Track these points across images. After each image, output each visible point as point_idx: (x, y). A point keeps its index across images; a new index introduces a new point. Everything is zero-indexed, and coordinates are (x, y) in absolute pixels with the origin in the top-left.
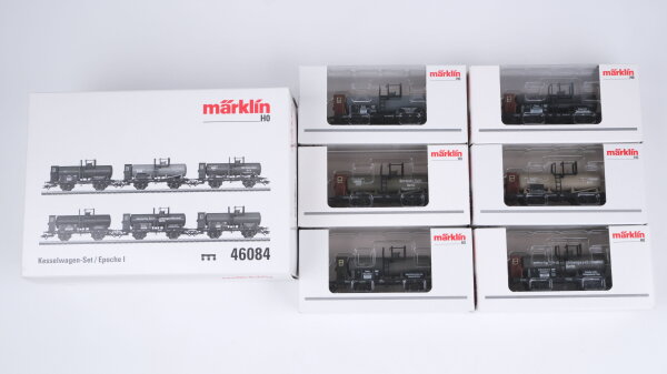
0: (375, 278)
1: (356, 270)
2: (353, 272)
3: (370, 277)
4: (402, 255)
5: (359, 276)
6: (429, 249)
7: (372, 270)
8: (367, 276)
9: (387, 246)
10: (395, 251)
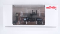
0: (27, 20)
1: (21, 18)
2: (20, 18)
3: (26, 20)
4: (36, 13)
5: (22, 20)
6: (45, 11)
7: (26, 18)
8: (25, 20)
9: (31, 10)
10: (33, 12)
